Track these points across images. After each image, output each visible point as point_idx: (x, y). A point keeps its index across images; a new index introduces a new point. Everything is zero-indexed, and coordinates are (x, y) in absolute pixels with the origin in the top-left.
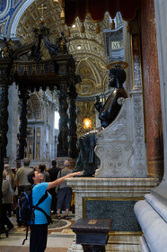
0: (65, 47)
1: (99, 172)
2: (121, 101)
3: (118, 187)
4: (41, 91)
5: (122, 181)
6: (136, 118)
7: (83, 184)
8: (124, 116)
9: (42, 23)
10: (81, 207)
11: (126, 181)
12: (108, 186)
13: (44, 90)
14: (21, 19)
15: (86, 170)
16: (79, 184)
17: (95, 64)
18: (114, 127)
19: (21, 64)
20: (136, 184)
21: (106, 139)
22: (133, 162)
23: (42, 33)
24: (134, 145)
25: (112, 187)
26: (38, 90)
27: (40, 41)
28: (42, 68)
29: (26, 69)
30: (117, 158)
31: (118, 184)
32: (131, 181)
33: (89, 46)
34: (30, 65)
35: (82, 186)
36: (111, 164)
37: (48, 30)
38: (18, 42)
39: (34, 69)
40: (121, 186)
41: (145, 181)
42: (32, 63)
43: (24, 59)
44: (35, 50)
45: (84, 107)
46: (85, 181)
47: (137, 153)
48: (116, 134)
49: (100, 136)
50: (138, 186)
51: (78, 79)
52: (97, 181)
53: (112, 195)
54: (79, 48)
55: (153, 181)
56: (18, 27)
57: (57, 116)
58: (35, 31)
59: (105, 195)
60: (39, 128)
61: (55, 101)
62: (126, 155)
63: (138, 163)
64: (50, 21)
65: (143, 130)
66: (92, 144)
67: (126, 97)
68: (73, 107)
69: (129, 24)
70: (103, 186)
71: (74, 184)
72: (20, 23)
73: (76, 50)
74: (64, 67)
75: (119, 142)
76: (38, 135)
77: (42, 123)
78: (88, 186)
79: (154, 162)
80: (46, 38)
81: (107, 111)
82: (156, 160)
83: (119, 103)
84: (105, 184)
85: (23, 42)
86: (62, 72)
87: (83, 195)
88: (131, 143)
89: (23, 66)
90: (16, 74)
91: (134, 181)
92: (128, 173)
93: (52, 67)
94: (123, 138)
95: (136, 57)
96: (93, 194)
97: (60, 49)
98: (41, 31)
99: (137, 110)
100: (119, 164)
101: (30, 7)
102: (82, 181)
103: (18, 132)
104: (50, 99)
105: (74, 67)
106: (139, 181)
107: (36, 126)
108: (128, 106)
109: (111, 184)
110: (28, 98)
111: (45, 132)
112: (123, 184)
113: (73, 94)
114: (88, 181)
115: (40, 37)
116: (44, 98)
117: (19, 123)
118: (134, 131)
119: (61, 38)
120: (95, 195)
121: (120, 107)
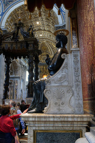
0: (32, 34)
1: (47, 109)
2: (64, 56)
3: (61, 121)
4: (18, 59)
5: (65, 117)
6: (75, 69)
7: (34, 119)
8: (66, 67)
9: (20, 20)
10: (32, 138)
11: (68, 117)
12: (54, 121)
13: (20, 58)
14: (8, 18)
15: (38, 107)
16: (31, 119)
17: (50, 45)
18: (59, 75)
19: (6, 43)
20: (76, 120)
21: (53, 84)
22: (73, 102)
23: (19, 26)
24: (73, 89)
25: (57, 122)
26: (16, 58)
27: (18, 30)
28: (19, 45)
29: (9, 46)
30: (61, 98)
31: (61, 119)
32: (72, 117)
33: (47, 35)
34: (12, 44)
35: (33, 121)
36: (56, 104)
37: (23, 24)
38: (5, 31)
39: (14, 46)
40: (64, 121)
41: (83, 117)
42: (13, 43)
43: (9, 40)
44: (15, 35)
45: (43, 69)
46: (35, 117)
47: (76, 94)
48: (60, 81)
49: (48, 82)
50: (78, 121)
51: (40, 52)
52: (45, 117)
53: (57, 128)
54: (41, 35)
55: (89, 117)
56: (6, 23)
57: (27, 73)
58: (16, 24)
59: (51, 128)
60: (17, 81)
61: (27, 65)
62: (68, 96)
63: (77, 102)
64: (24, 20)
65: (80, 77)
66: (42, 88)
67: (67, 53)
68: (37, 68)
69: (69, 12)
70: (49, 121)
71: (26, 119)
72: (7, 21)
73: (39, 37)
74: (32, 45)
75: (63, 86)
76: (16, 84)
77: (19, 78)
78: (38, 121)
79: (87, 102)
80: (21, 29)
81: (53, 64)
82: (89, 100)
83: (63, 57)
84: (51, 119)
85: (8, 31)
86: (31, 48)
87: (34, 128)
88: (71, 87)
89: (7, 44)
90: (4, 48)
91: (74, 117)
92: (70, 110)
93: (24, 45)
94: (66, 84)
95: (74, 32)
96: (42, 127)
97: (30, 35)
98: (19, 24)
99: (76, 62)
100: (63, 104)
101: (13, 12)
102: (33, 117)
103: (4, 83)
104: (24, 64)
105: (38, 45)
106: (78, 117)
107: (16, 79)
108: (69, 59)
109: (56, 120)
110: (11, 63)
111: (21, 83)
112: (66, 120)
113: (37, 61)
114: (38, 117)
115: (18, 28)
116: (20, 63)
117: (5, 77)
118: (74, 78)
119: (30, 29)
120: (43, 128)
121: (63, 60)
